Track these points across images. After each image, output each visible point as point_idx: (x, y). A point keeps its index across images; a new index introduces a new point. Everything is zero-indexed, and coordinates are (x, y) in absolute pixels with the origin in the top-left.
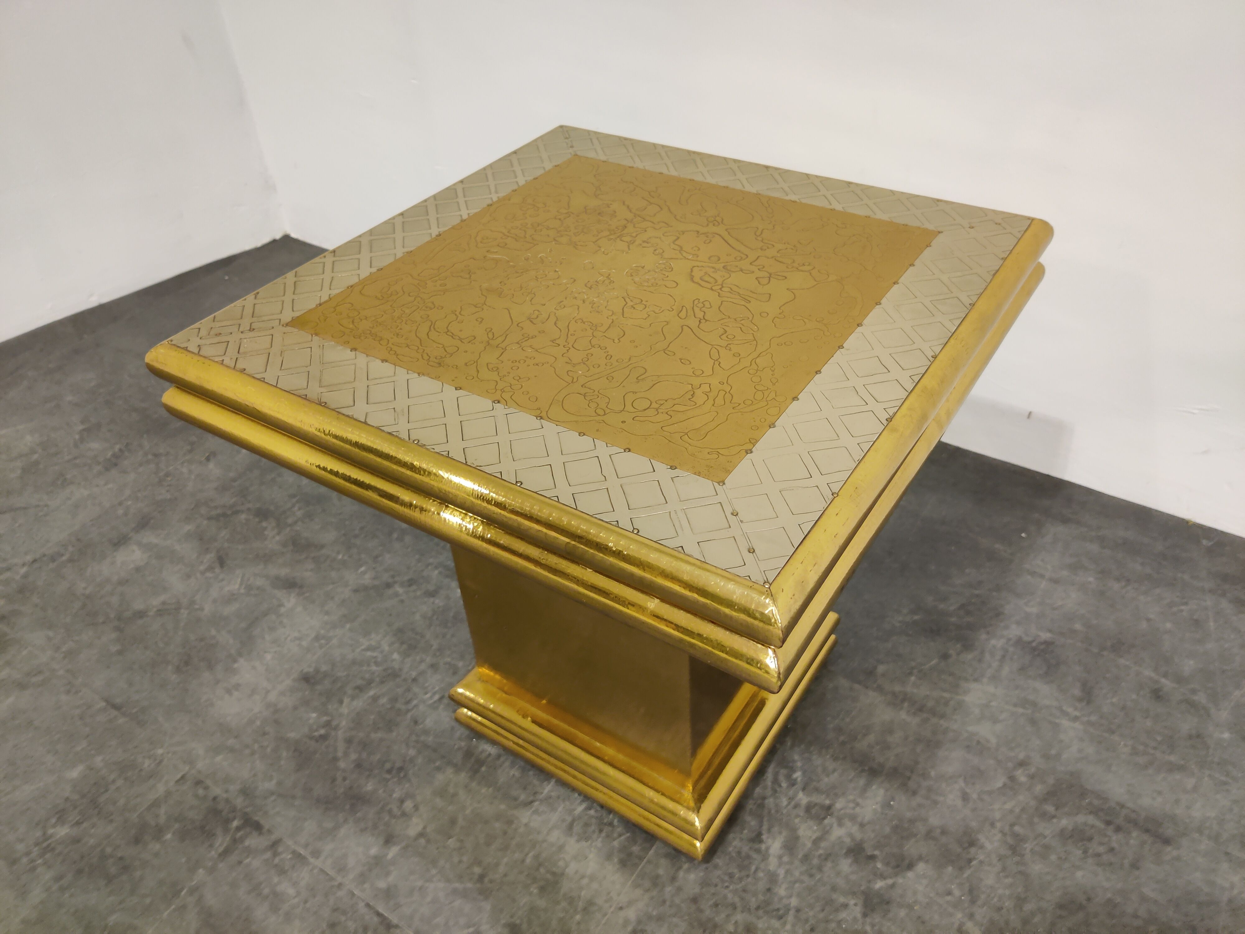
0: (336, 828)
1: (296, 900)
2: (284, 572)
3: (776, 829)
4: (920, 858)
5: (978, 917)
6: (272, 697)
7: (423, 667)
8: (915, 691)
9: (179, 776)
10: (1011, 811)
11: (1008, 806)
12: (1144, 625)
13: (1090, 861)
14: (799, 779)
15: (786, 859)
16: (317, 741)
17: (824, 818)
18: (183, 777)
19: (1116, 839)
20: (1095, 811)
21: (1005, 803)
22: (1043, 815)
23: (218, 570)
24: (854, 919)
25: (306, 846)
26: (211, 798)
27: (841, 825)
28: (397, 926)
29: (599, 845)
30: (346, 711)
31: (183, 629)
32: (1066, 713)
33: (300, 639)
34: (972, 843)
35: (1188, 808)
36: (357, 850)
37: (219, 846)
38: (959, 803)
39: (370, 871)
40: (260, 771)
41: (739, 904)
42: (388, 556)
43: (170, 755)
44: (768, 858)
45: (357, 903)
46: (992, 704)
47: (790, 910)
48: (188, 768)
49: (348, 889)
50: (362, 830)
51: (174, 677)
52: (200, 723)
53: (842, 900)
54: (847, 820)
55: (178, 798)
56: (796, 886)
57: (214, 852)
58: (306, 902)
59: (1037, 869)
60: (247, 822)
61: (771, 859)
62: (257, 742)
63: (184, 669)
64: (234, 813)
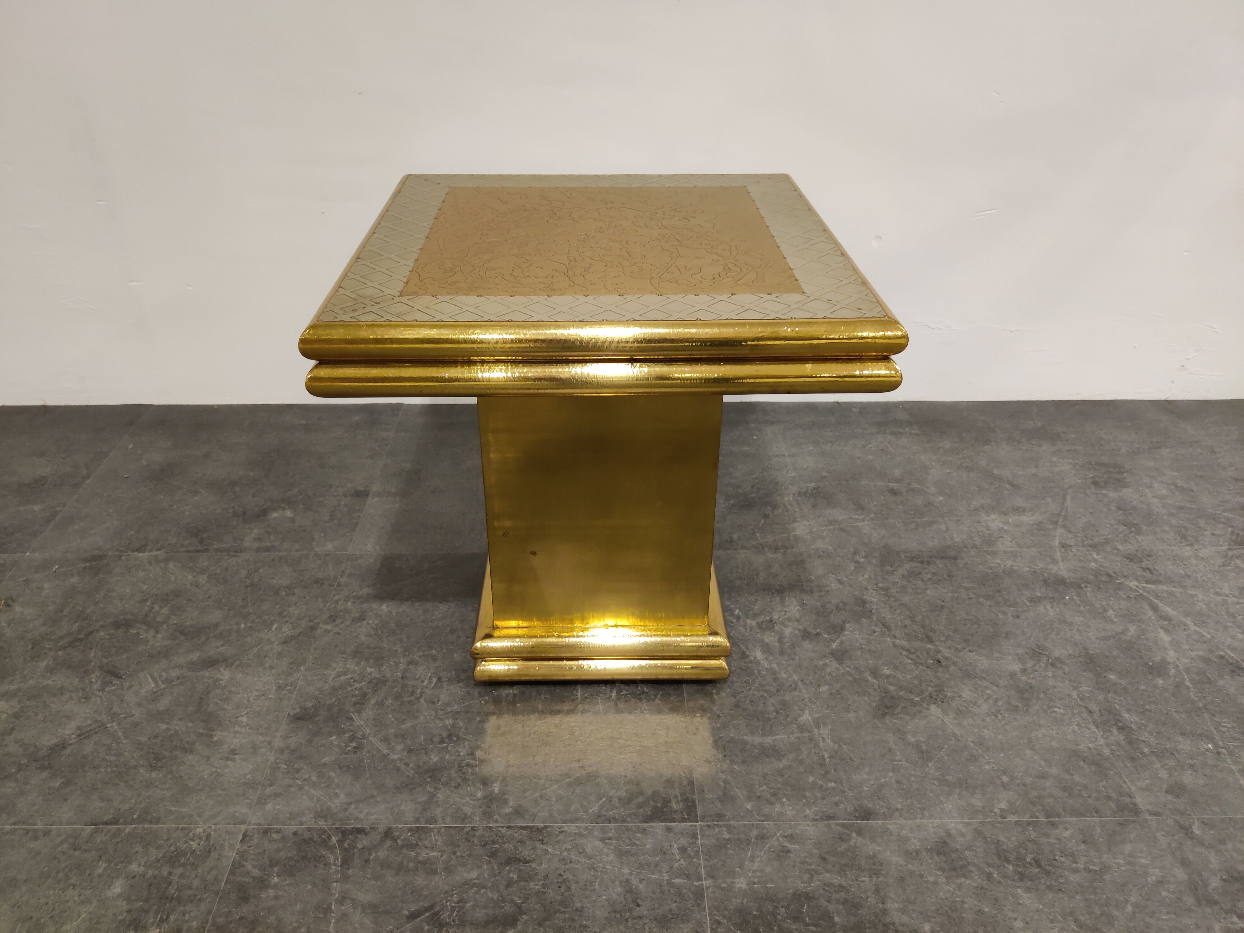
0: (432, 796)
1: (444, 857)
2: (195, 656)
3: (750, 646)
4: (844, 622)
5: (898, 635)
6: (278, 743)
7: (402, 667)
8: (765, 540)
9: (240, 837)
10: (870, 578)
11: (866, 576)
12: (858, 461)
13: (928, 583)
14: (740, 614)
15: (770, 658)
16: (355, 752)
17: (774, 627)
18: (245, 836)
19: (932, 569)
20: (912, 559)
21: (863, 576)
22: (888, 573)
23: (116, 681)
24: (837, 669)
25: (417, 820)
26: (291, 835)
27: (786, 626)
28: (546, 827)
29: (647, 708)
30: (362, 723)
31: (126, 738)
32: (857, 519)
33: (263, 695)
34: (864, 602)
35: (952, 538)
36: (464, 801)
37: (335, 861)
38: (840, 586)
39: (489, 807)
40: (321, 795)
41: (765, 695)
42: (291, 609)
43: (213, 827)
44: (760, 663)
45: (500, 831)
46: (814, 530)
47: (797, 682)
48: (244, 827)
49: (483, 827)
50: (455, 787)
51: (154, 775)
52: (221, 792)
53: (821, 663)
54: (787, 623)
55: (256, 851)
56: (789, 668)
57: (333, 867)
58: (454, 853)
59: (906, 599)
60: (344, 833)
61: (762, 662)
62: (297, 779)
63: (159, 764)
64: (326, 833)
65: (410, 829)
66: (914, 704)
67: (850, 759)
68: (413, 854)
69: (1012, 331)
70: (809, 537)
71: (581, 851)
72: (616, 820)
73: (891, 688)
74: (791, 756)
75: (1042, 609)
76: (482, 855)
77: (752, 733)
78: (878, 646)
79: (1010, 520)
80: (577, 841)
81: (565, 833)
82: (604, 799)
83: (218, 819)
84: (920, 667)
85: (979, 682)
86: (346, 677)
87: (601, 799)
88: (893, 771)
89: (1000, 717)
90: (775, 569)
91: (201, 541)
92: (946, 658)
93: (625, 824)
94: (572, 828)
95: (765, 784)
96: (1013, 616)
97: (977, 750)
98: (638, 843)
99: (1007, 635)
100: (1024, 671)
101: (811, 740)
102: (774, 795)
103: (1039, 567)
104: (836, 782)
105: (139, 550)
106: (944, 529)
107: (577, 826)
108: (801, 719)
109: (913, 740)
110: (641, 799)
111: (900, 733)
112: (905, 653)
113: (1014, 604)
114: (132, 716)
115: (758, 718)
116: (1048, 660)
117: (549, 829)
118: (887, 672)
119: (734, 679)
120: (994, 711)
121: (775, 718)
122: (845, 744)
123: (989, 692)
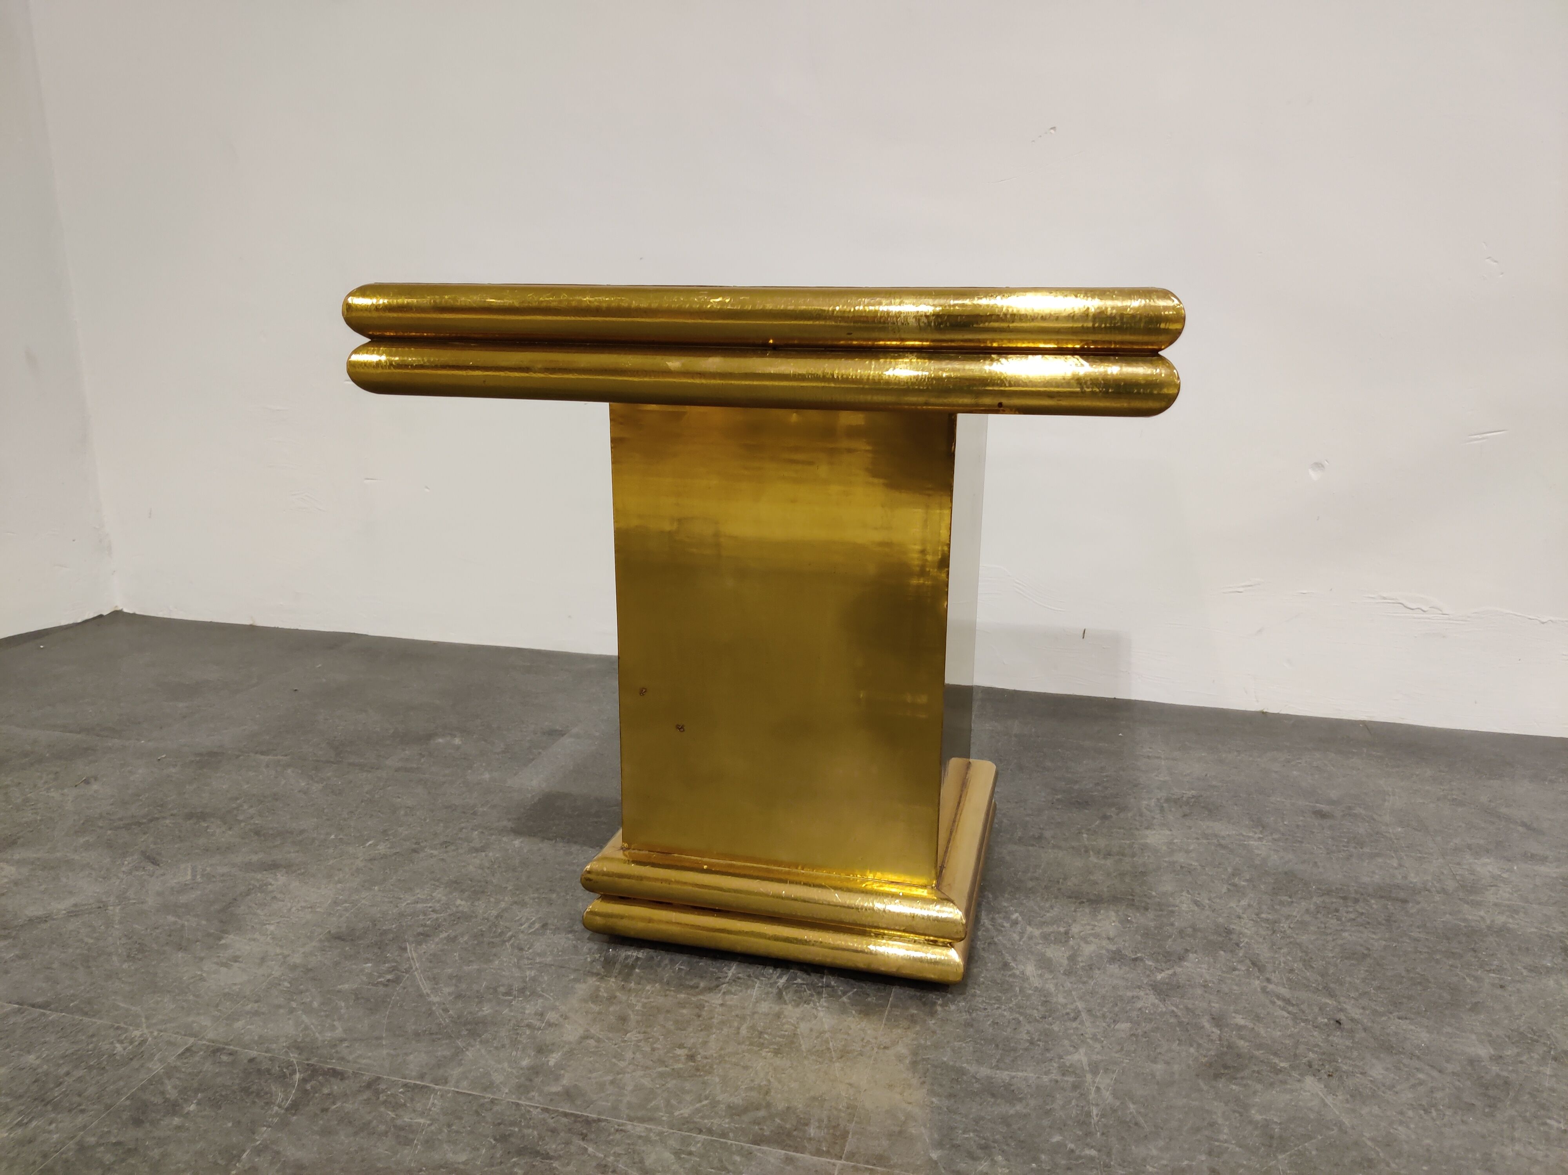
0: (459, 1052)
1: (433, 1127)
2: (255, 858)
3: (1020, 957)
4: (1187, 951)
5: (1275, 980)
6: (295, 960)
7: (504, 905)
8: (1094, 843)
9: (181, 1051)
10: (1249, 905)
13: (1348, 924)
14: (1020, 919)
15: (1048, 976)
16: (387, 986)
17: (1067, 941)
18: (187, 1050)
19: (1360, 908)
20: (1328, 893)
21: (1239, 901)
22: (1281, 903)
23: (150, 867)
24: (1153, 1005)
25: (422, 1077)
26: (246, 1061)
27: (1087, 943)
28: (599, 1120)
29: (825, 1004)
30: (415, 955)
31: (120, 923)
32: (1249, 837)
33: (311, 907)
34: (1229, 932)
35: (1405, 877)
36: (500, 1066)
37: (282, 1101)
38: (1196, 908)
39: (531, 1080)
40: (313, 1024)
41: (1021, 1018)
42: (400, 829)
43: (156, 1033)
44: (1028, 979)
45: (529, 1111)
46: (1175, 841)
47: (1079, 1011)
48: (191, 1040)
49: (508, 1102)
50: (496, 1048)
51: (125, 966)
52: (191, 997)
53: (1129, 994)
54: (1091, 938)
55: (190, 1070)
56: (1074, 993)
57: (276, 1108)
58: (449, 1126)
59: (1304, 938)
60: (313, 1072)
61: (1032, 979)
62: (293, 1000)
63: (139, 956)
64: (290, 1068)
65: (405, 1085)
66: (1278, 1071)
67: (1136, 1124)
68: (392, 1115)
70: (1164, 848)
71: (637, 1160)
72: (710, 1132)
73: (1242, 1043)
74: (1032, 1102)
75: (1551, 983)
76: (487, 1136)
77: (979, 1062)
78: (1235, 987)
79: (1515, 868)
80: (637, 1147)
81: (623, 1133)
82: (705, 1102)
83: (168, 1025)
84: (1302, 1024)
85: (1406, 1061)
86: (425, 905)
87: (700, 1101)
88: (1210, 1153)
89: (1434, 1113)
90: (1098, 876)
91: (339, 754)
92: (1352, 1020)
93: (722, 1140)
94: (638, 1129)
95: (974, 1131)
96: (1493, 985)
97: (1378, 1153)
98: (731, 1168)
99: (1475, 1008)
100: (1498, 1059)
101: (1076, 1087)
102: (985, 1148)
103: (1556, 931)
104: (1099, 1151)
105: (264, 753)
106: (1395, 865)
107: (646, 1128)
108: (1069, 1057)
109: (1258, 1117)
110: (762, 1113)
112: (1279, 1003)
113: (1499, 970)
114: (144, 903)
115: (997, 1046)
116: (1549, 1051)
117: (603, 1124)
118: (1240, 1020)
119: (978, 992)
120: (1424, 1103)
121: (1026, 1049)
122: (1134, 1103)
123: (1421, 1076)
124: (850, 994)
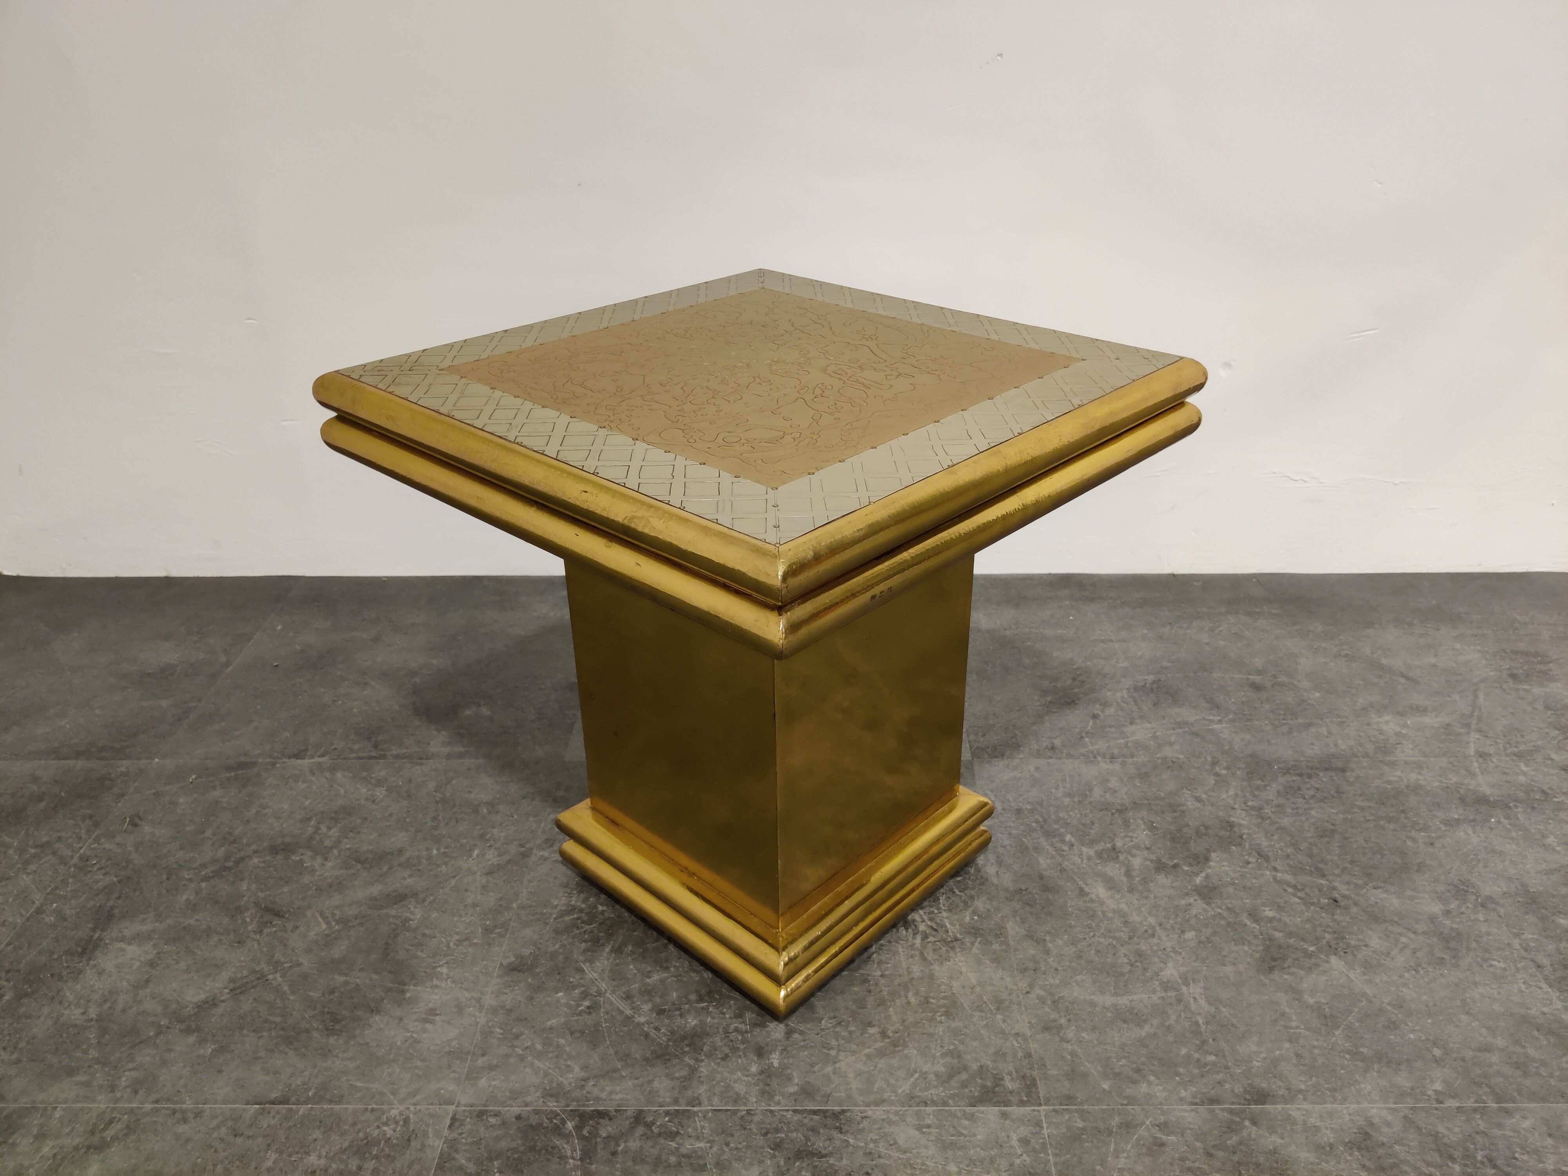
0: (693, 1070)
1: (715, 1149)
2: (376, 890)
3: (1089, 881)
4: (1208, 851)
5: (1279, 868)
6: (489, 1001)
8: (1097, 747)
9: (448, 1122)
10: (1236, 795)
11: (1231, 792)
12: (1207, 648)
13: (1312, 801)
14: (1073, 839)
15: (1117, 896)
16: (590, 1013)
17: (1118, 857)
18: (454, 1119)
19: (1314, 782)
20: (1287, 771)
21: (1227, 792)
22: (1258, 788)
23: (277, 922)
24: (1204, 910)
25: (676, 1101)
26: (514, 1119)
27: (1133, 856)
28: (844, 1111)
29: (963, 959)
30: (595, 975)
31: (293, 993)
32: (1211, 721)
33: (466, 939)
34: (1231, 825)
35: (1336, 745)
36: (736, 1077)
37: (572, 1154)
38: (1198, 805)
39: (769, 1085)
40: (549, 1068)
41: (1114, 943)
42: (495, 831)
43: (412, 1108)
44: (1104, 902)
45: (783, 1116)
46: (1157, 734)
47: (1154, 927)
48: (451, 1109)
49: (762, 1110)
50: (723, 1059)
51: (332, 1040)
52: (419, 1063)
53: (1183, 902)
54: (1134, 851)
55: (470, 1140)
56: (1143, 909)
57: (571, 1161)
58: (727, 1144)
59: (1285, 821)
60: (583, 1117)
61: (1106, 901)
62: (516, 1047)
63: (337, 1027)
64: (558, 1117)
65: (667, 1113)
66: (1310, 956)
67: (1233, 1025)
68: (674, 1145)
69: (1396, 484)
70: (1152, 743)
71: (892, 1142)
72: (934, 1103)
73: (1278, 935)
74: (1155, 1022)
75: (1462, 834)
76: (763, 1147)
77: (1103, 993)
78: (1254, 881)
79: (1409, 722)
80: (886, 1130)
81: (869, 1120)
82: (916, 1075)
83: (418, 1097)
84: (1312, 907)
85: (1390, 928)
86: (572, 917)
87: (912, 1076)
88: (1290, 1041)
89: (1422, 972)
90: (1114, 783)
91: (376, 746)
92: (1344, 896)
93: (946, 1108)
94: (878, 1113)
95: (1125, 1057)
96: (1425, 843)
97: (1396, 1015)
98: (964, 1132)
99: (1421, 867)
100: (1447, 913)
101: (1179, 1001)
102: (1138, 1071)
103: (1452, 782)
104: (1216, 1055)
105: (297, 756)
106: (1326, 733)
107: (884, 1111)
108: (1163, 973)
109: (1311, 1001)
110: (964, 1076)
111: (1295, 992)
112: (1290, 890)
113: (1425, 828)
114: (299, 965)
115: (1108, 973)
116: (1477, 899)
117: (848, 1114)
118: (1269, 913)
119: (1073, 923)
120: (1412, 964)
121: (1130, 972)
122: (1224, 1007)
123: (1403, 940)
124: (977, 944)
